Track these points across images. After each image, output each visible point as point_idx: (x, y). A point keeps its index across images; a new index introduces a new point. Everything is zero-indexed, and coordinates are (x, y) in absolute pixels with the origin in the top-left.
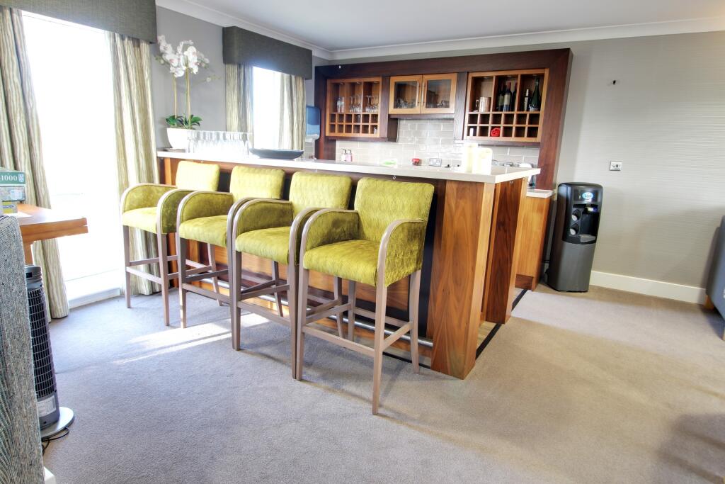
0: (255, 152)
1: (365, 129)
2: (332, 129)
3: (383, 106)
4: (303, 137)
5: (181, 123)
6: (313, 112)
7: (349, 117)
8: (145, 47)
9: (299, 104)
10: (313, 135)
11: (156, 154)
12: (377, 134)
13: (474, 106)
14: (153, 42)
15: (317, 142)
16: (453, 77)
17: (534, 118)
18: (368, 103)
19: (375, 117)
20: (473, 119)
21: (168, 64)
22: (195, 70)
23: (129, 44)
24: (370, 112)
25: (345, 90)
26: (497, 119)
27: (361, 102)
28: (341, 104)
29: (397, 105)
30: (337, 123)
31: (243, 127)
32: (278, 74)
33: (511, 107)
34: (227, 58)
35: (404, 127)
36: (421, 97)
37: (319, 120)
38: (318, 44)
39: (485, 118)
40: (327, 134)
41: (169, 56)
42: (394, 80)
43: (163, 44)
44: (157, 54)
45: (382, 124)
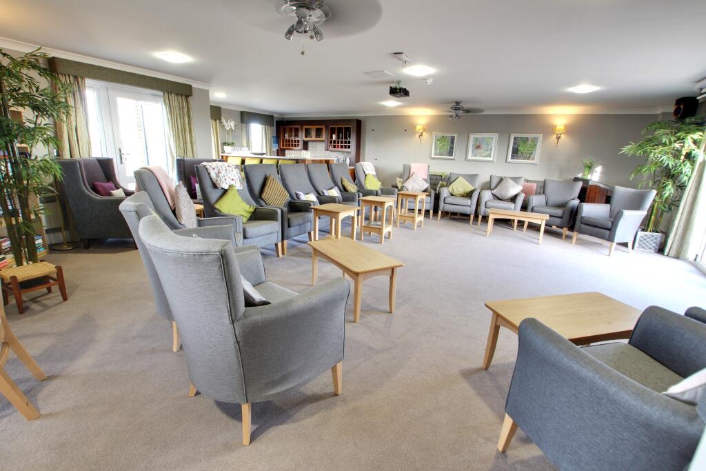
0: (252, 154)
1: (295, 146)
2: (283, 146)
3: (302, 137)
4: (271, 148)
5: (228, 145)
6: (275, 139)
7: (289, 141)
8: (218, 121)
9: (269, 136)
10: (275, 148)
11: (221, 154)
12: (299, 148)
13: (332, 138)
14: (220, 120)
15: (277, 150)
16: (324, 127)
17: (349, 142)
18: (296, 135)
19: (298, 141)
20: (331, 142)
21: (224, 126)
22: (233, 128)
23: (214, 121)
24: (297, 139)
25: (288, 130)
26: (338, 142)
27: (293, 134)
28: (287, 135)
29: (306, 136)
30: (285, 143)
31: (248, 146)
32: (260, 126)
33: (342, 138)
34: (242, 121)
35: (310, 145)
36: (313, 133)
37: (278, 142)
38: (275, 113)
39: (335, 142)
40: (282, 147)
41: (225, 123)
42: (305, 127)
43: (223, 120)
44: (221, 123)
45: (301, 144)
